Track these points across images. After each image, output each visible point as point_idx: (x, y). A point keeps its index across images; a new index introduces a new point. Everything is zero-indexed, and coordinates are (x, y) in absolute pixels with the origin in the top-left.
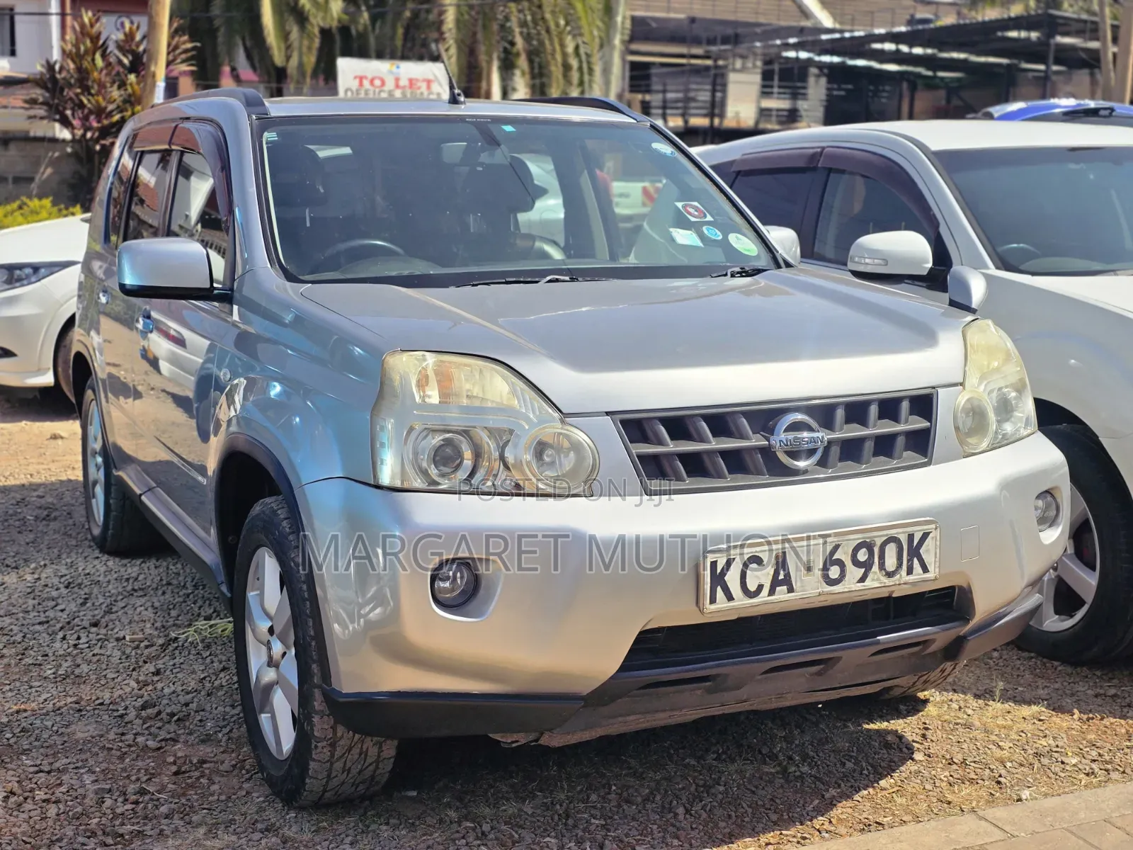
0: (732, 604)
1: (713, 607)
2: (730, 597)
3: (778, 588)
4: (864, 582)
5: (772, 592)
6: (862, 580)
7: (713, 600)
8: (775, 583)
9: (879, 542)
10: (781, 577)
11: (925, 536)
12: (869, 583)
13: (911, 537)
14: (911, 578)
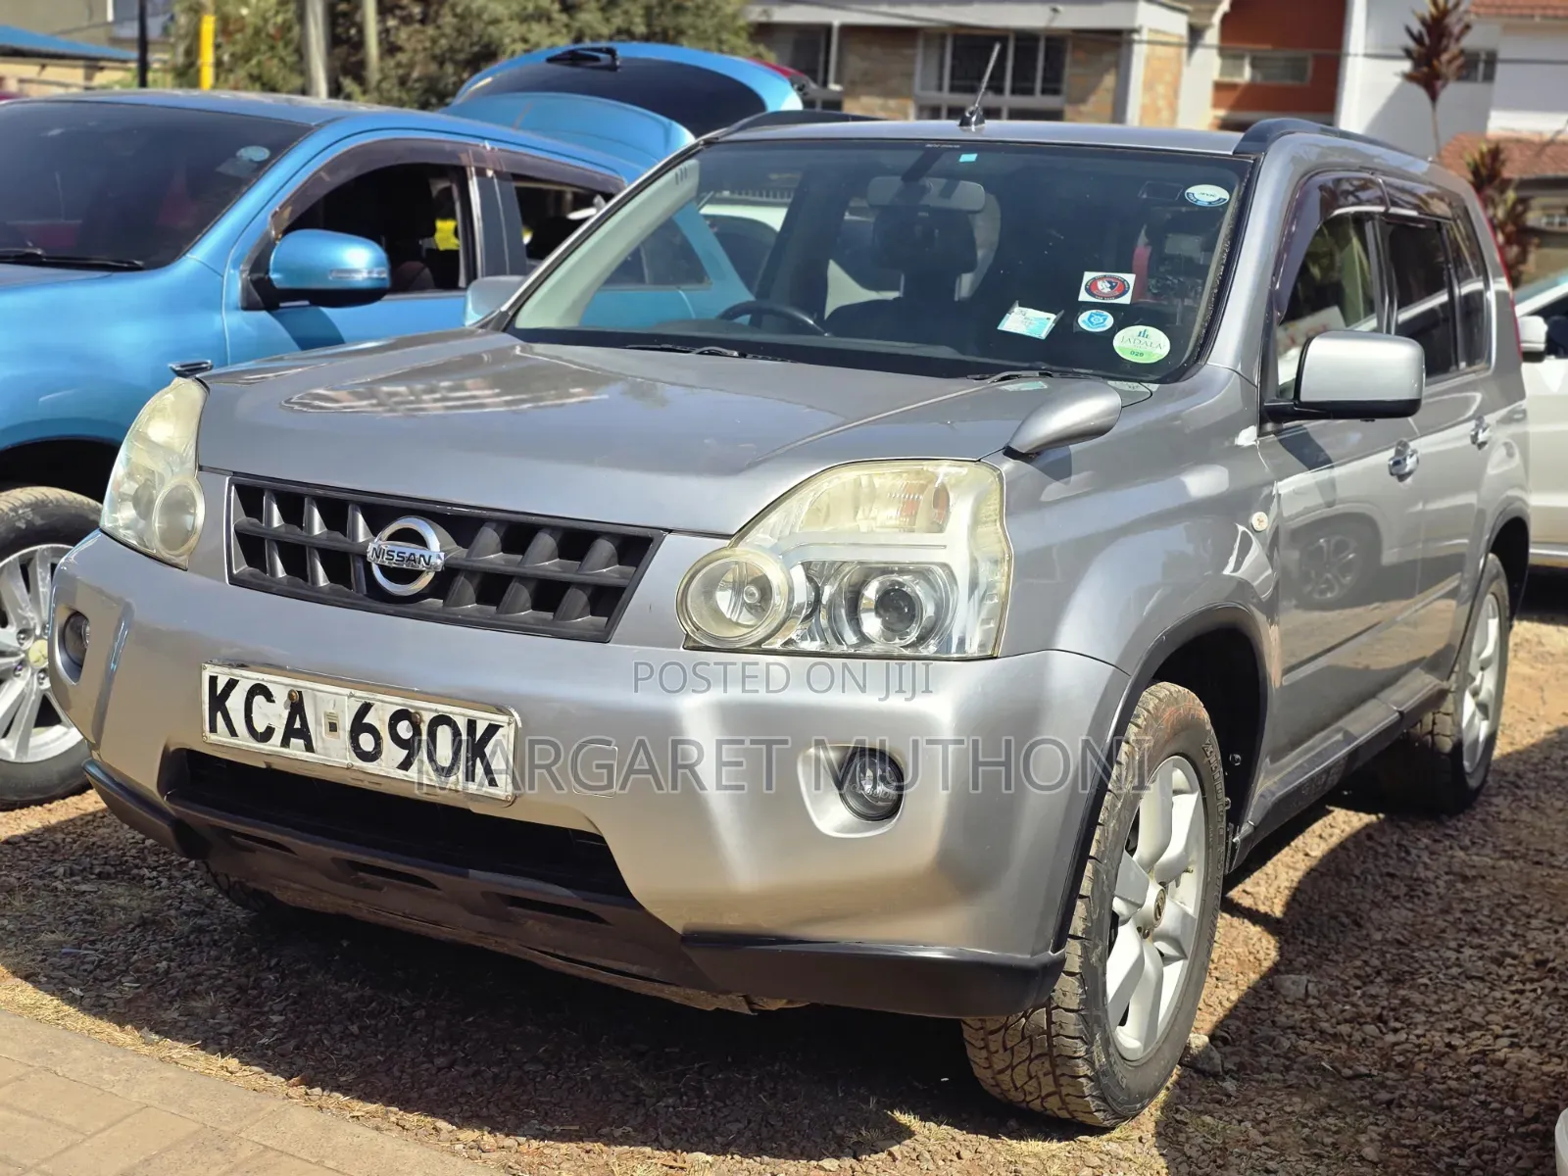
0: (233, 740)
1: (213, 737)
2: (233, 733)
3: (293, 740)
4: (407, 770)
5: (285, 743)
6: (405, 765)
7: (213, 729)
8: (289, 733)
9: (427, 717)
10: (297, 725)
11: (492, 729)
12: (412, 774)
13: (472, 725)
14: (472, 787)
